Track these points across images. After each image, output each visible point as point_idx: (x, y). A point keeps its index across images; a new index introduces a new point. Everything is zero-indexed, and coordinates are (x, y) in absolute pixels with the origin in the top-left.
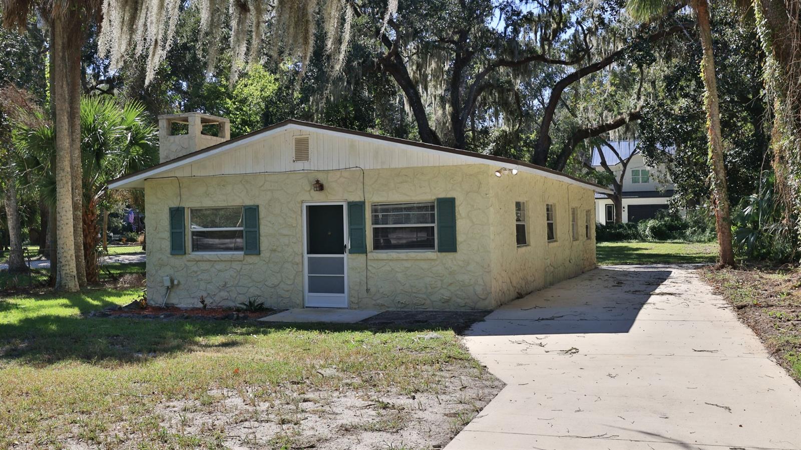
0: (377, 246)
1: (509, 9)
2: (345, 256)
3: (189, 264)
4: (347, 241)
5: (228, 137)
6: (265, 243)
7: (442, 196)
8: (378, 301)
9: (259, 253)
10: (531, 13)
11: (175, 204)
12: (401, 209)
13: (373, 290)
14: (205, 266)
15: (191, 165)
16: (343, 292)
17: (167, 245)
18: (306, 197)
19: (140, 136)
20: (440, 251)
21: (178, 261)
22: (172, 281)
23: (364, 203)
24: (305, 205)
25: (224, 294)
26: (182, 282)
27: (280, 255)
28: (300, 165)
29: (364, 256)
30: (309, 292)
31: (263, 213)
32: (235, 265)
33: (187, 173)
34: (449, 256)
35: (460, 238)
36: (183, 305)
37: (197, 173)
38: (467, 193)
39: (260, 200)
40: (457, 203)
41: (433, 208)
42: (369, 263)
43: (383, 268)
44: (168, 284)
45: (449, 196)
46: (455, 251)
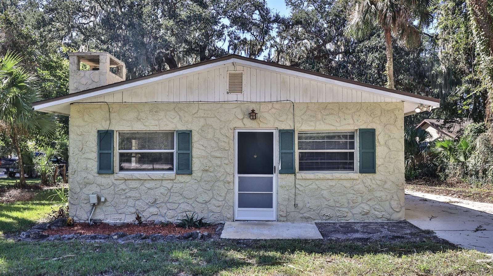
0: (301, 169)
2: (274, 176)
3: (115, 182)
4: (277, 162)
5: (124, 79)
6: (196, 164)
7: (364, 127)
8: (305, 215)
9: (191, 173)
11: (104, 126)
13: (300, 205)
14: (134, 184)
15: (122, 92)
16: (271, 207)
17: (94, 165)
18: (239, 124)
19: (19, 79)
20: (361, 172)
21: (105, 180)
22: (99, 199)
23: (294, 131)
24: (237, 131)
25: (153, 210)
26: (108, 199)
27: (212, 174)
28: (233, 97)
29: (293, 176)
30: (239, 207)
31: (195, 137)
32: (165, 183)
33: (117, 99)
34: (370, 176)
35: (379, 161)
36: (110, 220)
37: (127, 99)
38: (385, 125)
39: (193, 126)
40: (377, 133)
41: (352, 137)
42: (297, 182)
43: (310, 186)
44: (95, 201)
45: (369, 127)
46: (374, 172)
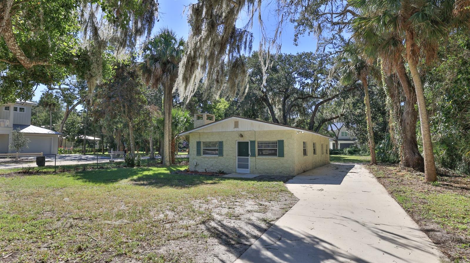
0: (259, 155)
1: (301, 82)
2: (249, 157)
3: (202, 158)
4: (250, 153)
5: (214, 120)
6: (224, 153)
7: (279, 139)
8: (260, 172)
9: (223, 156)
10: (308, 83)
11: (198, 140)
12: (266, 143)
13: (257, 168)
14: (206, 159)
15: (203, 129)
16: (248, 169)
17: (195, 153)
18: (237, 139)
19: (188, 120)
20: (279, 157)
21: (199, 158)
22: (197, 164)
23: (255, 141)
24: (237, 141)
25: (212, 168)
26: (200, 164)
27: (229, 156)
28: (236, 129)
29: (255, 157)
30: (238, 168)
31: (224, 144)
32: (215, 159)
33: (202, 131)
34: (282, 158)
35: (285, 153)
36: (200, 171)
37: (205, 131)
38: (288, 139)
39: (224, 140)
40: (284, 141)
41: (277, 143)
42: (256, 160)
43: (261, 162)
44: (195, 164)
45: (282, 139)
46: (284, 157)
